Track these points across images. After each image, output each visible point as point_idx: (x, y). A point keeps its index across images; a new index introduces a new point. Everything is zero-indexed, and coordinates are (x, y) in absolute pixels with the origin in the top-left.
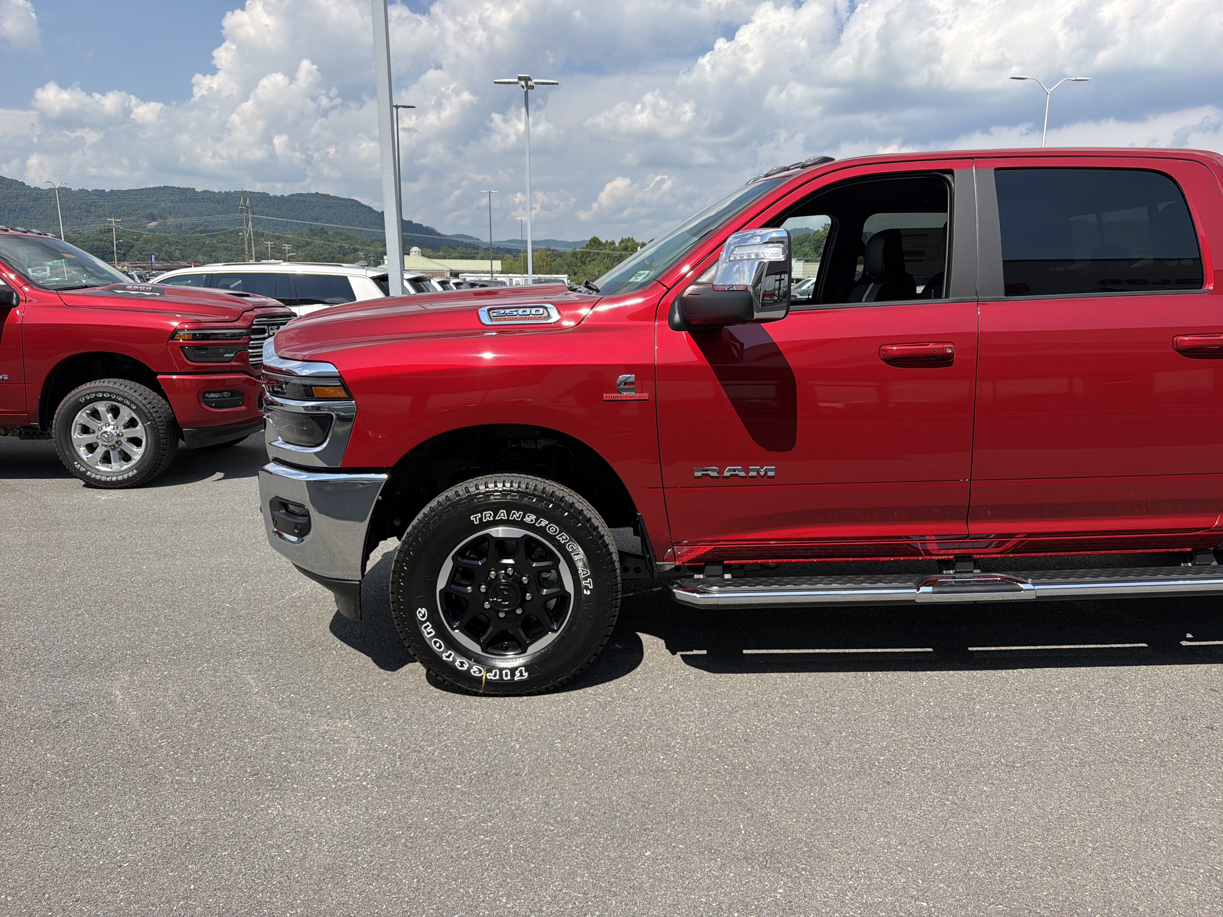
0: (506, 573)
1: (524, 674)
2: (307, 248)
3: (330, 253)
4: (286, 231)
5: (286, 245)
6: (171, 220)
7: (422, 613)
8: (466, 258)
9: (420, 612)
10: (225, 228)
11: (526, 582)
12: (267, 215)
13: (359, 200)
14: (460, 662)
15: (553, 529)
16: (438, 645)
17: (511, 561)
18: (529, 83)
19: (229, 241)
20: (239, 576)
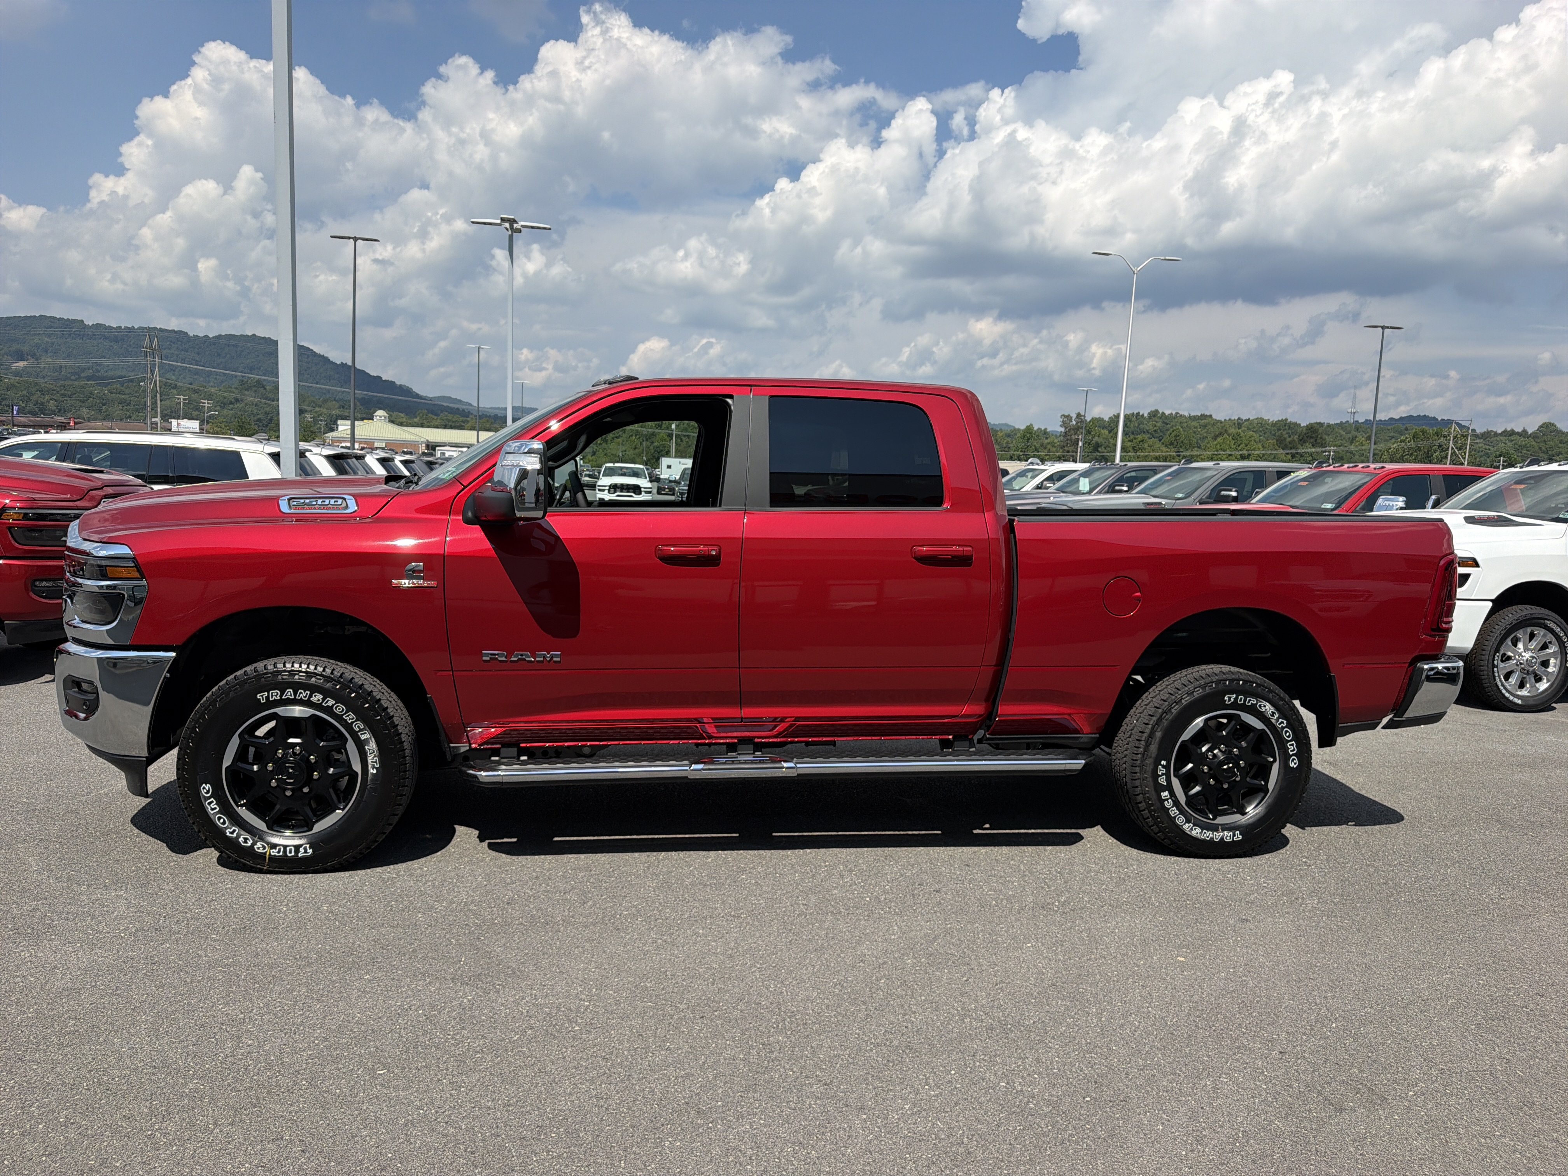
0: (293, 751)
1: (308, 851)
2: (236, 406)
3: (267, 414)
4: (209, 382)
5: (206, 401)
6: (47, 361)
7: (206, 789)
8: (451, 428)
9: (204, 788)
10: (123, 374)
11: (313, 761)
12: (183, 361)
13: (311, 347)
14: (244, 838)
15: (340, 709)
16: (222, 821)
17: (298, 741)
18: (515, 225)
19: (127, 391)
20: (44, 774)
